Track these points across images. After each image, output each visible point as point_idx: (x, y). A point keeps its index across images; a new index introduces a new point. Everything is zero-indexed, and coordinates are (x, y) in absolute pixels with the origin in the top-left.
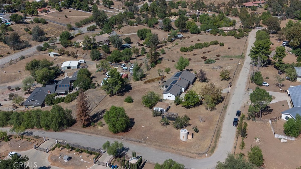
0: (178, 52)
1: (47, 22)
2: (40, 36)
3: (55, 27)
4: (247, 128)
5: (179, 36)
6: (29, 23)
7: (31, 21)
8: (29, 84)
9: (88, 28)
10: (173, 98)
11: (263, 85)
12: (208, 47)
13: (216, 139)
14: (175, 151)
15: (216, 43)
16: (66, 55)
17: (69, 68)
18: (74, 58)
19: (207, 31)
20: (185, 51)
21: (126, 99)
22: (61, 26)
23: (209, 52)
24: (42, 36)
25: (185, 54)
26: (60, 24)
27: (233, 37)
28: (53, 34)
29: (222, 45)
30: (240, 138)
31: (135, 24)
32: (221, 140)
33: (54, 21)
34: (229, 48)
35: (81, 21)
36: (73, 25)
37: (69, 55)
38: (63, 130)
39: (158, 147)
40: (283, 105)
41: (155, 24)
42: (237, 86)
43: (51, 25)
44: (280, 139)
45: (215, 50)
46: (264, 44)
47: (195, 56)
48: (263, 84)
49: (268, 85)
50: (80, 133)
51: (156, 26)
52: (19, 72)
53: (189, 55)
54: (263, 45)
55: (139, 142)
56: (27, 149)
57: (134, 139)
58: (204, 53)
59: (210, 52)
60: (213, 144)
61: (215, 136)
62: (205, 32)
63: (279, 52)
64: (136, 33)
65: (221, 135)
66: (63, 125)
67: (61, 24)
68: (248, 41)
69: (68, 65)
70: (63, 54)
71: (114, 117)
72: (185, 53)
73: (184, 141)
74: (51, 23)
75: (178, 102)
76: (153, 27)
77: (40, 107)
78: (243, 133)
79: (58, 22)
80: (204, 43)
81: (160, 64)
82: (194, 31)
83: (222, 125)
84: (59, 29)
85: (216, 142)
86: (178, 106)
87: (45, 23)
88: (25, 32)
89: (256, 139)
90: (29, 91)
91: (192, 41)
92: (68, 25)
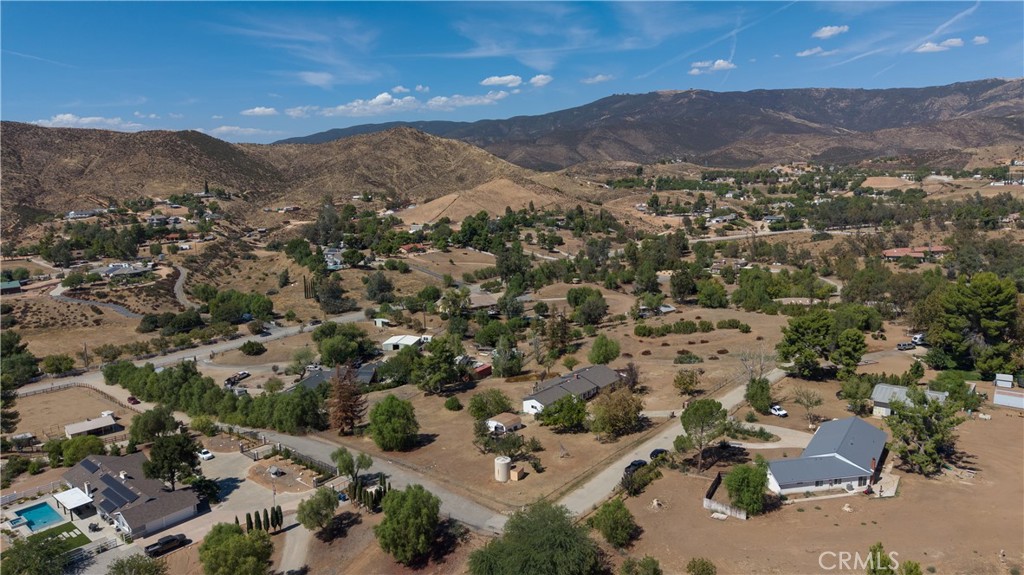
0: (626, 335)
1: (411, 269)
2: (382, 291)
4: (655, 482)
5: (664, 310)
6: (375, 269)
7: (381, 266)
8: (303, 361)
9: (483, 287)
10: (538, 409)
11: (771, 414)
12: (707, 332)
14: (468, 493)
15: (733, 325)
16: (405, 326)
17: (396, 346)
18: (416, 331)
20: (644, 335)
22: (433, 278)
24: (387, 294)
25: (641, 341)
26: (433, 274)
29: (746, 330)
30: (622, 495)
31: (575, 280)
32: (578, 492)
33: (425, 268)
34: (759, 339)
35: (476, 273)
36: (458, 279)
37: (410, 327)
38: (304, 434)
39: (442, 483)
40: (785, 456)
41: (625, 283)
43: (417, 275)
44: (714, 512)
45: (721, 339)
47: (664, 348)
48: (773, 411)
49: (785, 416)
50: (328, 442)
51: (625, 287)
53: (650, 343)
55: (415, 470)
56: (230, 451)
57: (410, 465)
58: (690, 343)
59: (707, 342)
61: (570, 484)
65: (585, 485)
66: (306, 424)
67: (435, 275)
69: (398, 343)
70: (401, 324)
71: (383, 414)
72: (644, 339)
73: (499, 482)
74: (418, 272)
76: (617, 288)
78: (638, 488)
79: (432, 271)
80: (702, 323)
82: (708, 302)
83: (603, 469)
87: (406, 270)
88: (362, 284)
90: (302, 376)
91: (682, 320)
92: (445, 276)
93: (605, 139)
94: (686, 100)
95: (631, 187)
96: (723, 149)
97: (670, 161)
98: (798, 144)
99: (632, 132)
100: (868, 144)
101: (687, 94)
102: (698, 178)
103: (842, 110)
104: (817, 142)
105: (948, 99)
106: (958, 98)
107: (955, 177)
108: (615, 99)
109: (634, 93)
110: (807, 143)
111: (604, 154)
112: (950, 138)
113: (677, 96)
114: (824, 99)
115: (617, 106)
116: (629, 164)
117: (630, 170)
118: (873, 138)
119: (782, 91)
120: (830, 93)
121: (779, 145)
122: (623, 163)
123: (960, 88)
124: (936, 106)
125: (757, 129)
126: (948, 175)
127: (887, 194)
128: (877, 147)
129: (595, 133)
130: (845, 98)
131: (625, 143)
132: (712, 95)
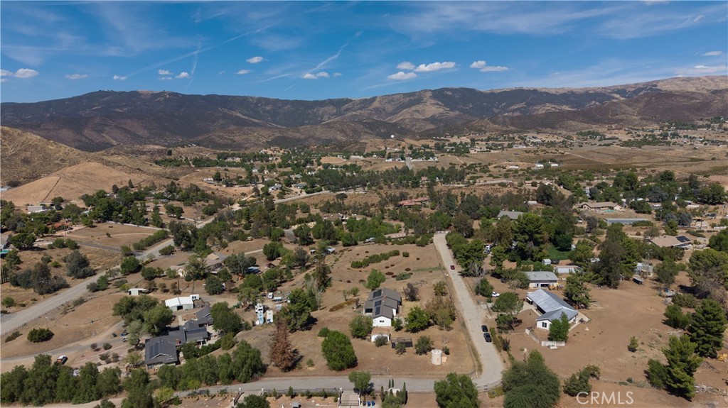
0: (349, 269)
1: (78, 245)
2: (82, 267)
3: (97, 252)
5: (331, 250)
6: (46, 249)
7: (49, 245)
9: (160, 251)
10: (387, 323)
12: (388, 259)
13: (476, 358)
14: (434, 376)
15: (397, 253)
16: (159, 291)
17: (180, 308)
18: (175, 294)
19: (367, 240)
20: (360, 267)
21: (320, 333)
22: (106, 250)
23: (392, 266)
24: (86, 268)
25: (360, 271)
26: (103, 247)
27: (415, 245)
28: (99, 265)
29: (406, 255)
30: (504, 353)
31: (249, 238)
32: (482, 357)
33: (91, 243)
34: (418, 259)
38: (256, 379)
40: (530, 315)
41: (281, 236)
42: (461, 300)
43: (87, 250)
44: (549, 347)
45: (399, 262)
46: (476, 245)
48: (493, 295)
51: (283, 239)
52: (92, 322)
53: (367, 271)
54: (475, 247)
58: (387, 267)
59: (394, 265)
60: (476, 363)
61: (473, 355)
62: (364, 243)
63: (498, 254)
64: (262, 250)
65: (479, 353)
67: (106, 248)
68: (437, 249)
69: (178, 304)
70: (153, 290)
73: (439, 366)
74: (86, 247)
75: (397, 326)
76: (280, 240)
77: (174, 364)
78: (505, 346)
79: (99, 244)
80: (381, 254)
81: (331, 288)
82: (349, 242)
83: (472, 343)
84: (104, 255)
85: (477, 360)
86: (399, 332)
87: (77, 247)
89: (523, 350)
90: (137, 345)
91: (358, 255)
92: (123, 248)
93: (106, 125)
94: (162, 98)
95: (179, 166)
96: (206, 136)
97: (187, 146)
98: (256, 134)
99: (129, 121)
100: (297, 135)
101: (161, 94)
102: (214, 158)
103: (268, 112)
104: (268, 133)
105: (326, 108)
106: (331, 108)
107: (364, 156)
108: (101, 94)
109: (118, 91)
110: (261, 133)
111: (108, 137)
112: (338, 133)
113: (154, 95)
114: (256, 104)
115: (105, 99)
116: (157, 147)
117: (160, 152)
118: (298, 131)
119: (229, 97)
120: (260, 100)
121: (245, 134)
122: (152, 146)
123: (331, 102)
124: (321, 112)
125: (221, 122)
126: (360, 155)
127: (341, 167)
128: (302, 137)
129: (97, 120)
130: (269, 104)
131: (125, 129)
132: (180, 96)
